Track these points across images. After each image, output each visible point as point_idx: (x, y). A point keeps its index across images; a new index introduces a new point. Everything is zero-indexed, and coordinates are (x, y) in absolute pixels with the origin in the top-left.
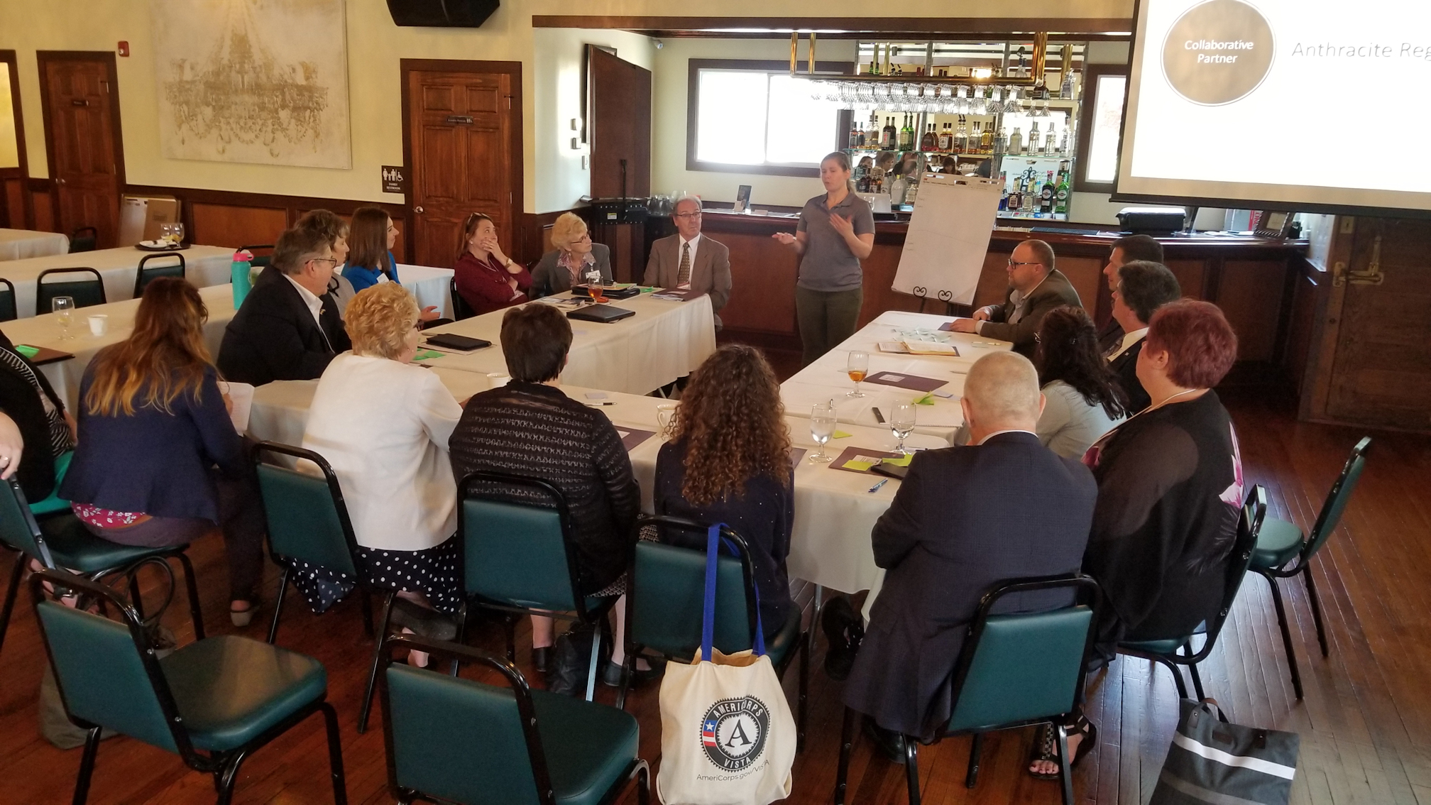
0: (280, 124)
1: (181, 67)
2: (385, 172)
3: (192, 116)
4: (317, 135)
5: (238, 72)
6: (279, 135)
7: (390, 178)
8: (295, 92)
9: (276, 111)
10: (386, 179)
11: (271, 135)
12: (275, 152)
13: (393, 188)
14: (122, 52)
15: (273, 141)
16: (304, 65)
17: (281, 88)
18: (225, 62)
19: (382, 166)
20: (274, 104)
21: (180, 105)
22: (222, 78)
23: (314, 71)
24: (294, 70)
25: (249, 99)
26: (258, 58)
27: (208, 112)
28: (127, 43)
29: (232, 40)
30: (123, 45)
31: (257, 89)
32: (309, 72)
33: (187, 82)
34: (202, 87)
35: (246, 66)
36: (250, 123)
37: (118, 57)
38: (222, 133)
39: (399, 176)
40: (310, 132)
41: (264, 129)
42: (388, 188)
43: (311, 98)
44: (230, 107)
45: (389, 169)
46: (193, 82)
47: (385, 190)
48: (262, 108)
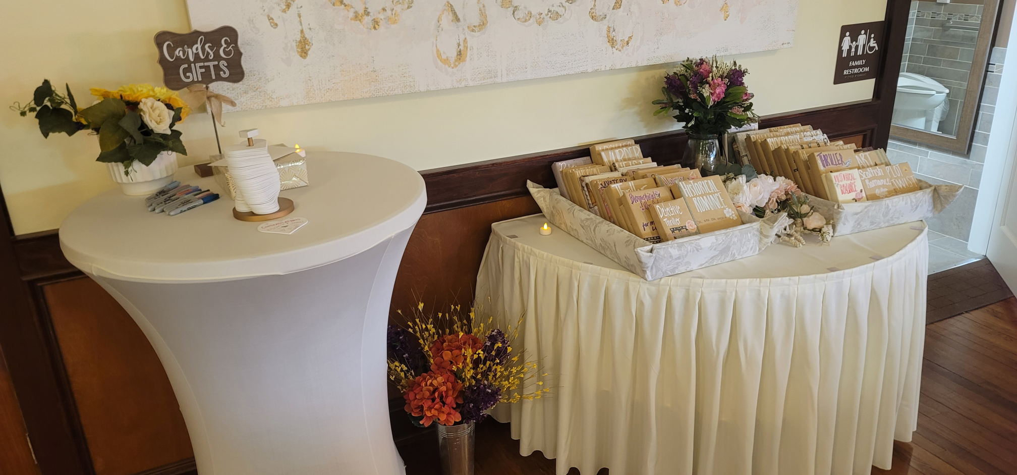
7: (853, 50)
10: (845, 55)
12: (620, 36)
13: (856, 71)
39: (872, 43)
42: (846, 72)
47: (840, 78)
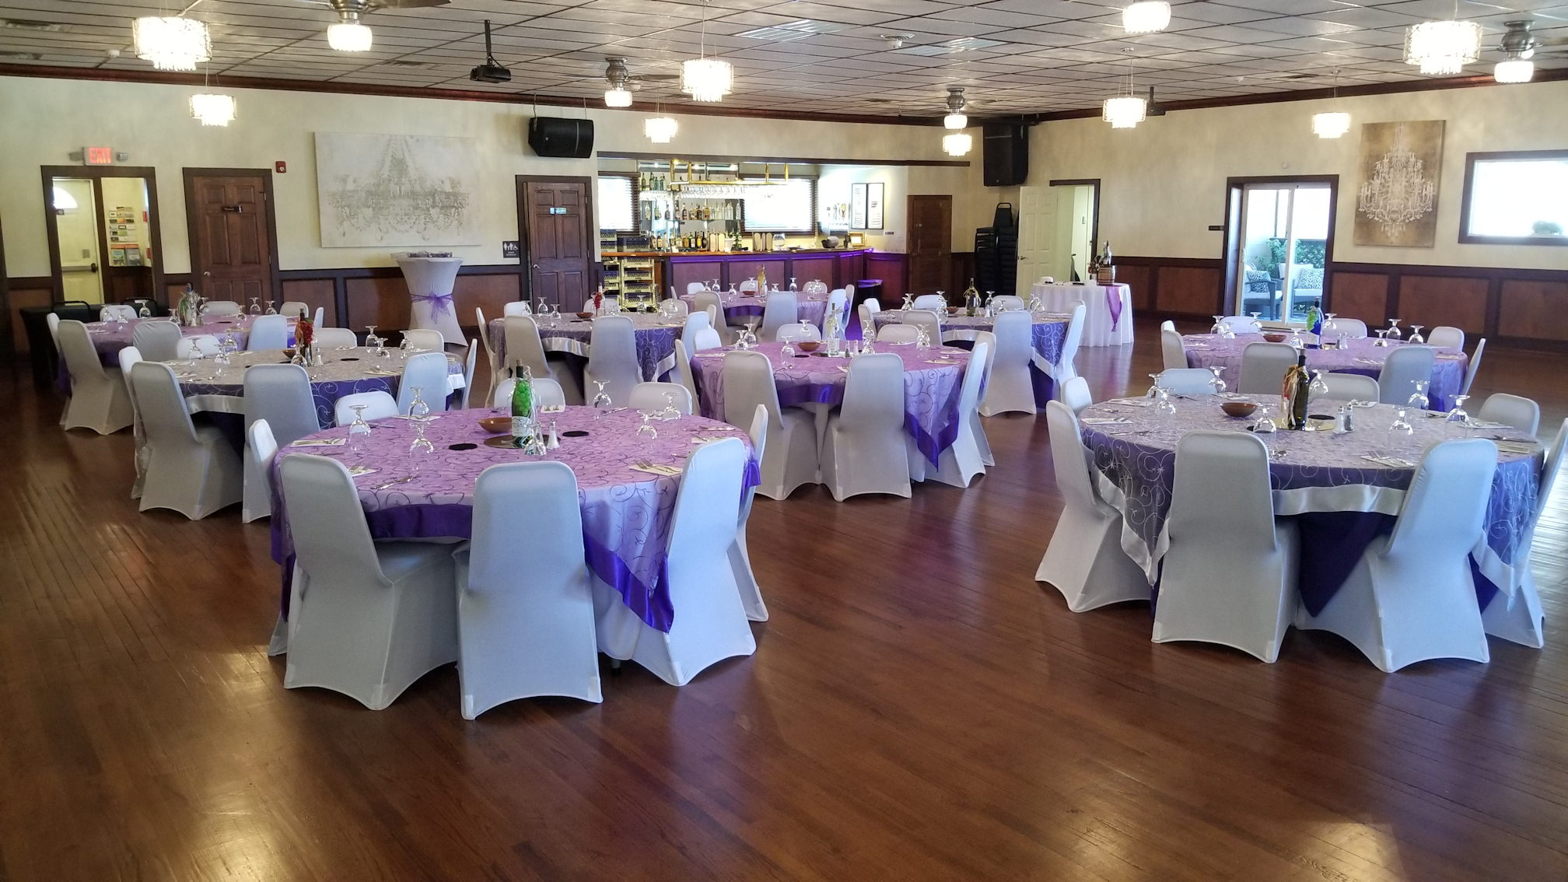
0: (431, 218)
1: (344, 180)
2: (505, 246)
3: (352, 216)
4: (460, 224)
5: (396, 184)
6: (430, 226)
7: (509, 248)
8: (443, 197)
9: (428, 210)
10: (506, 250)
11: (424, 226)
13: (512, 255)
14: (282, 169)
15: (425, 229)
16: (452, 181)
17: (433, 194)
18: (385, 176)
19: (504, 243)
20: (426, 205)
21: (342, 208)
22: (381, 188)
23: (459, 183)
24: (442, 182)
25: (405, 202)
26: (413, 174)
27: (369, 212)
28: (284, 162)
29: (392, 162)
30: (280, 166)
31: (413, 195)
32: (454, 183)
33: (351, 192)
34: (363, 194)
35: (403, 179)
36: (405, 218)
37: (274, 173)
38: (381, 226)
39: (516, 247)
40: (455, 223)
41: (417, 222)
42: (508, 255)
43: (456, 200)
44: (388, 208)
45: (508, 243)
46: (354, 191)
47: (505, 256)
48: (416, 208)
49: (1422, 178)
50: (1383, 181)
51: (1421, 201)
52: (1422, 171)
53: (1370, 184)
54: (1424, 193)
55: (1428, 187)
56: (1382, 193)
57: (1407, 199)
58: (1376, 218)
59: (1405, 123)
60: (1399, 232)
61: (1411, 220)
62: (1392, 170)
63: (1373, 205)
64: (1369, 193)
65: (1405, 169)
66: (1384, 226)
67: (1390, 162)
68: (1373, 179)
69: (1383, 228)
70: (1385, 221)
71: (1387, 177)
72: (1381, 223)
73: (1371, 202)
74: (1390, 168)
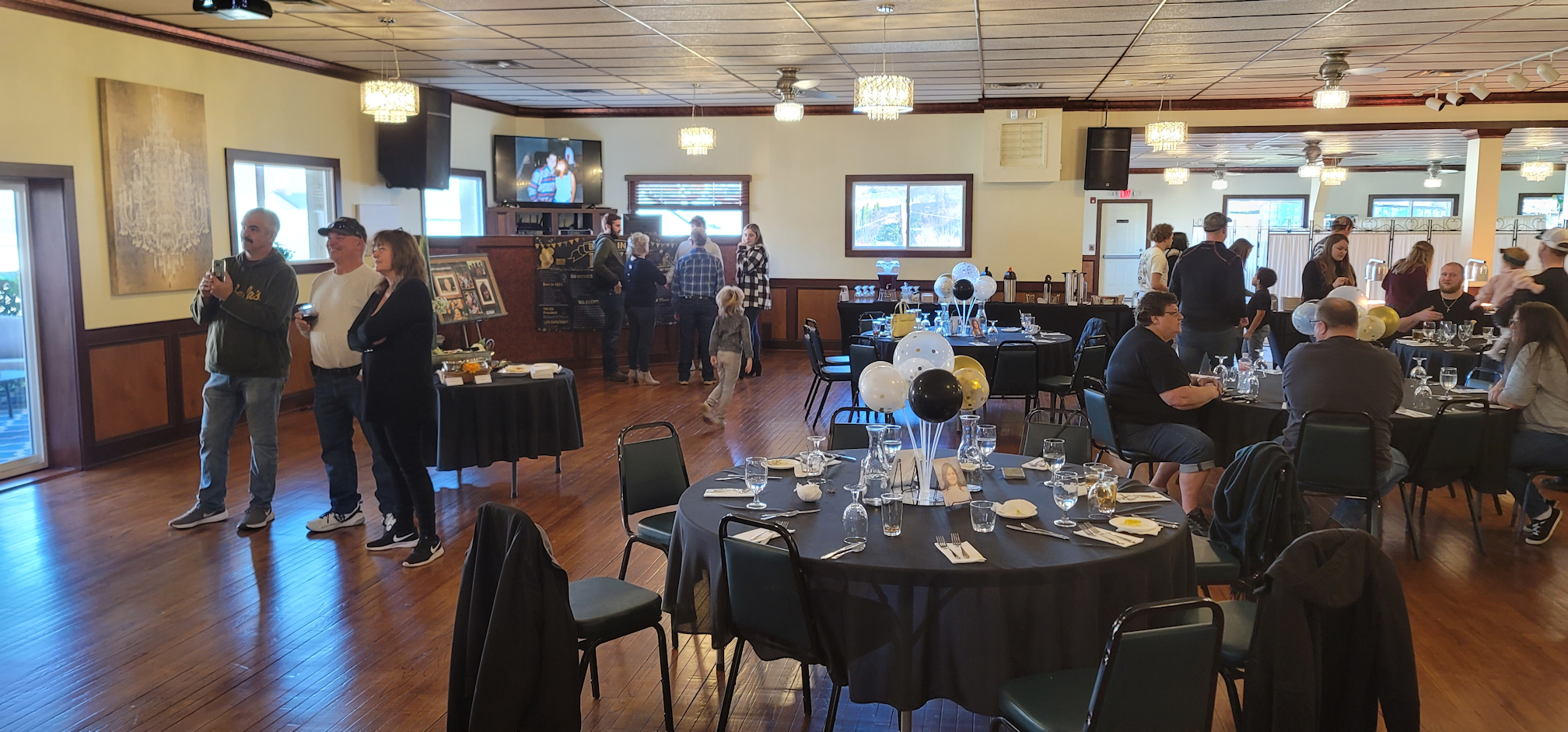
49: (192, 181)
50: (146, 183)
51: (195, 217)
52: (190, 170)
53: (130, 187)
54: (197, 204)
55: (201, 195)
56: (147, 204)
57: (179, 214)
58: (145, 247)
59: (162, 89)
60: (177, 270)
61: (188, 246)
62: (155, 166)
63: (138, 224)
64: (130, 203)
65: (170, 166)
66: (158, 262)
67: (152, 152)
68: (132, 178)
69: (155, 262)
70: (156, 249)
71: (150, 177)
72: (153, 254)
73: (134, 218)
74: (153, 161)
